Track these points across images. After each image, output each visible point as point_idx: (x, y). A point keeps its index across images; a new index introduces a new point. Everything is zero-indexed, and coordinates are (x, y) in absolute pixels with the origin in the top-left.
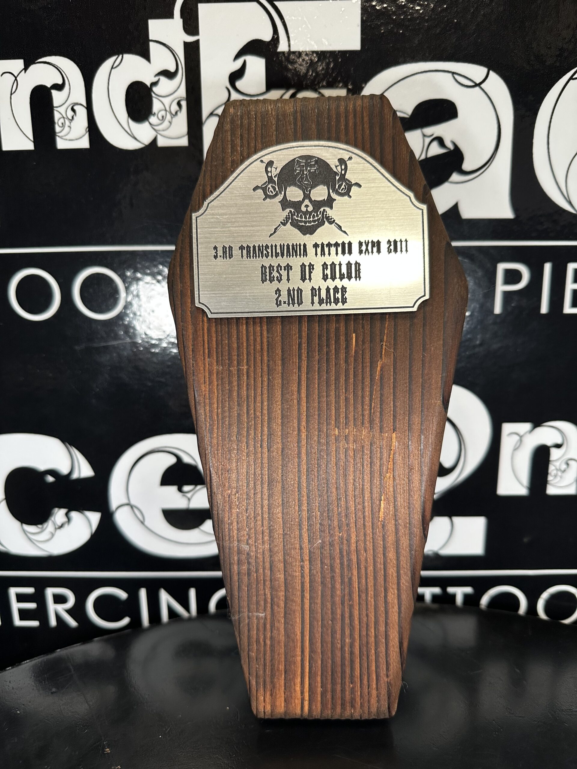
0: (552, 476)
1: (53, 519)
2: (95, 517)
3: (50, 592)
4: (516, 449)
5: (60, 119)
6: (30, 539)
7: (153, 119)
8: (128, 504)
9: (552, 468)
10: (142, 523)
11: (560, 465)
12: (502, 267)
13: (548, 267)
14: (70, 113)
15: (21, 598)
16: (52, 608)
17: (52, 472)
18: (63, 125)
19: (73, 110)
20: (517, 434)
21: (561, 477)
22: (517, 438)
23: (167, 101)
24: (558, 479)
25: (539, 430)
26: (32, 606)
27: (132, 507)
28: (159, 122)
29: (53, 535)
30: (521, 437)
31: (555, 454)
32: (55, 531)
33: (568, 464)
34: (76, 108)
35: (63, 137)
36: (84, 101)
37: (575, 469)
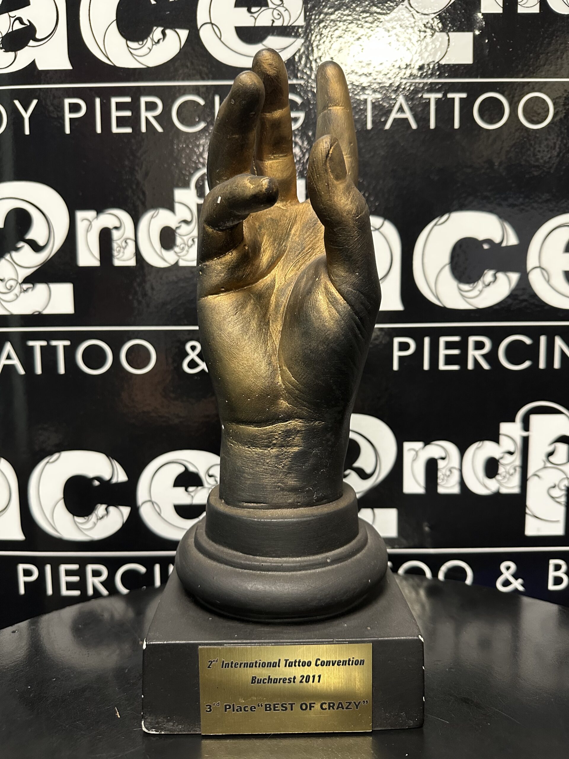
0: (440, 480)
1: (96, 512)
2: (126, 511)
3: (90, 568)
4: (414, 460)
5: (117, 247)
6: (78, 528)
7: (177, 249)
8: (150, 501)
9: (440, 474)
10: (159, 514)
11: (446, 471)
12: (397, 341)
13: (427, 341)
14: (124, 244)
15: (68, 573)
16: (91, 580)
17: (98, 479)
18: (119, 251)
19: (126, 242)
20: (414, 450)
21: (447, 481)
22: (413, 453)
23: (185, 238)
24: (445, 482)
25: (428, 447)
26: (76, 579)
27: (153, 503)
28: (180, 251)
29: (95, 524)
30: (417, 452)
31: (441, 464)
32: (97, 522)
33: (450, 471)
34: (128, 241)
35: (118, 259)
36: (133, 237)
37: (456, 475)
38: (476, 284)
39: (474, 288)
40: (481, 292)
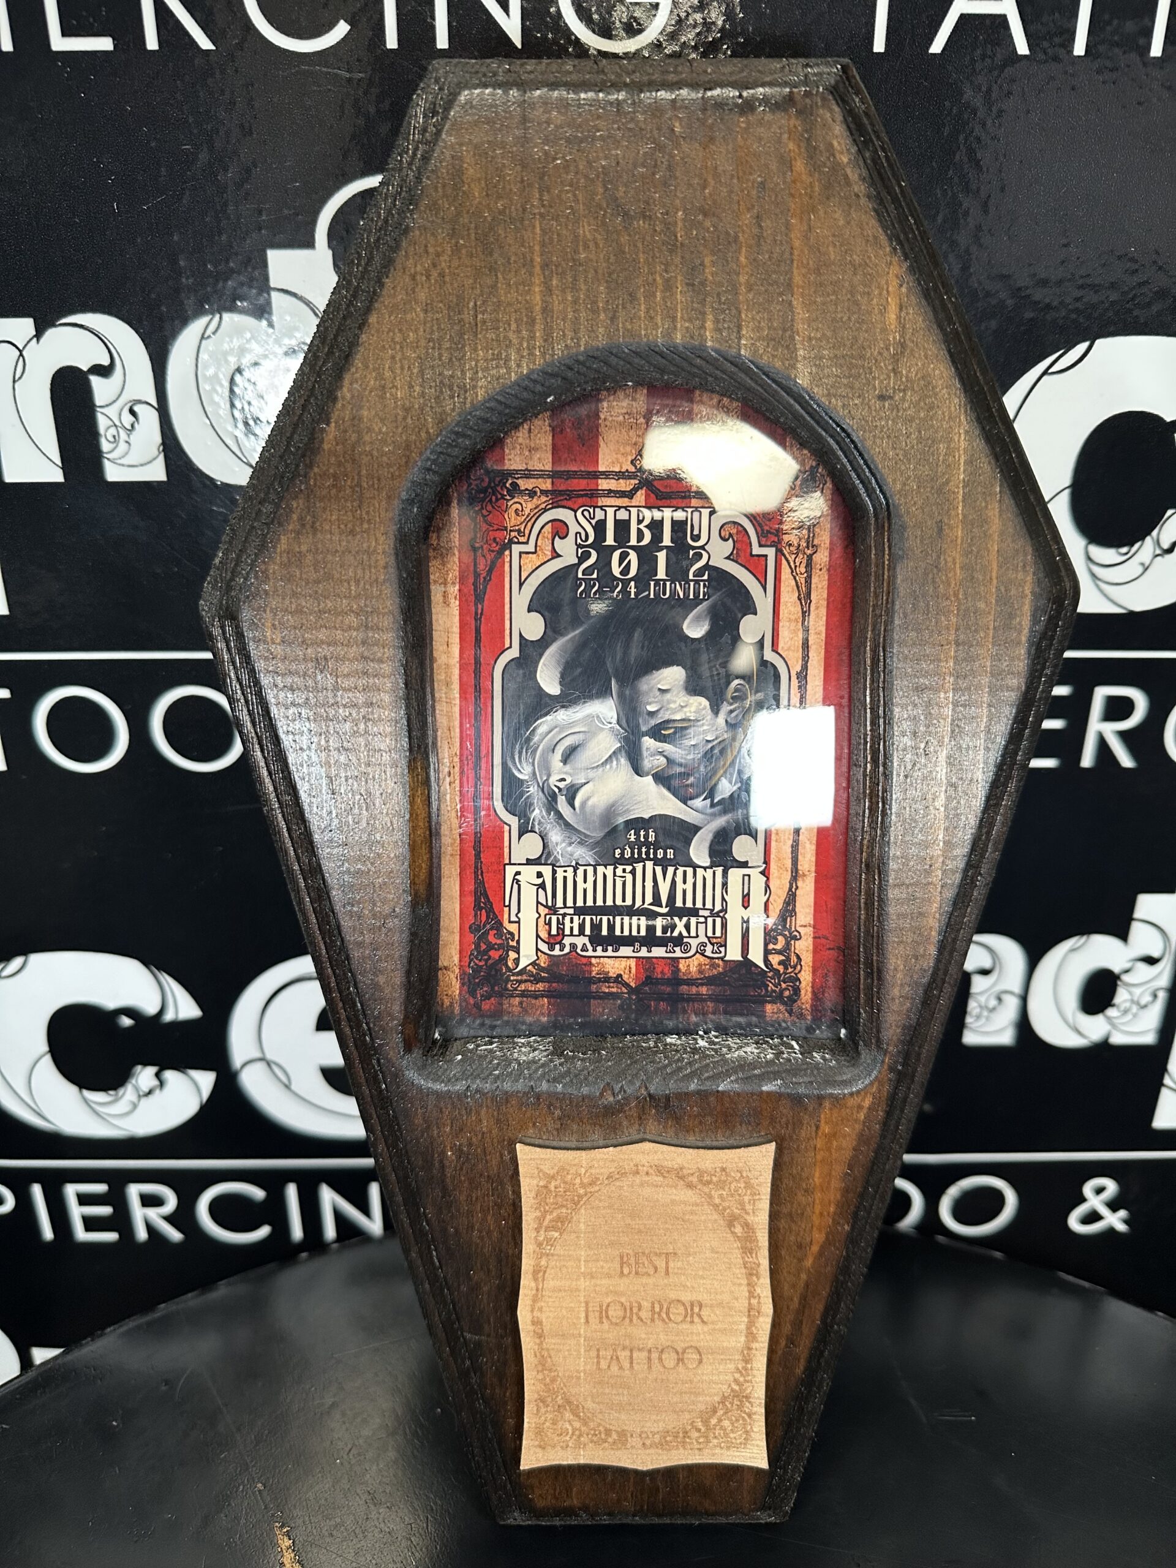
1: (134, 1081)
2: (206, 1080)
3: (134, 1191)
5: (108, 428)
6: (96, 1113)
8: (262, 1059)
9: (972, 1005)
10: (287, 1087)
11: (987, 1000)
14: (127, 419)
15: (84, 1200)
16: (139, 1214)
17: (130, 1012)
18: (116, 439)
19: (132, 412)
21: (987, 1019)
24: (983, 1020)
26: (105, 1210)
27: (269, 1064)
29: (135, 1106)
31: (979, 984)
32: (139, 1100)
33: (999, 999)
34: (139, 409)
35: (114, 459)
36: (151, 396)
37: (1012, 1006)
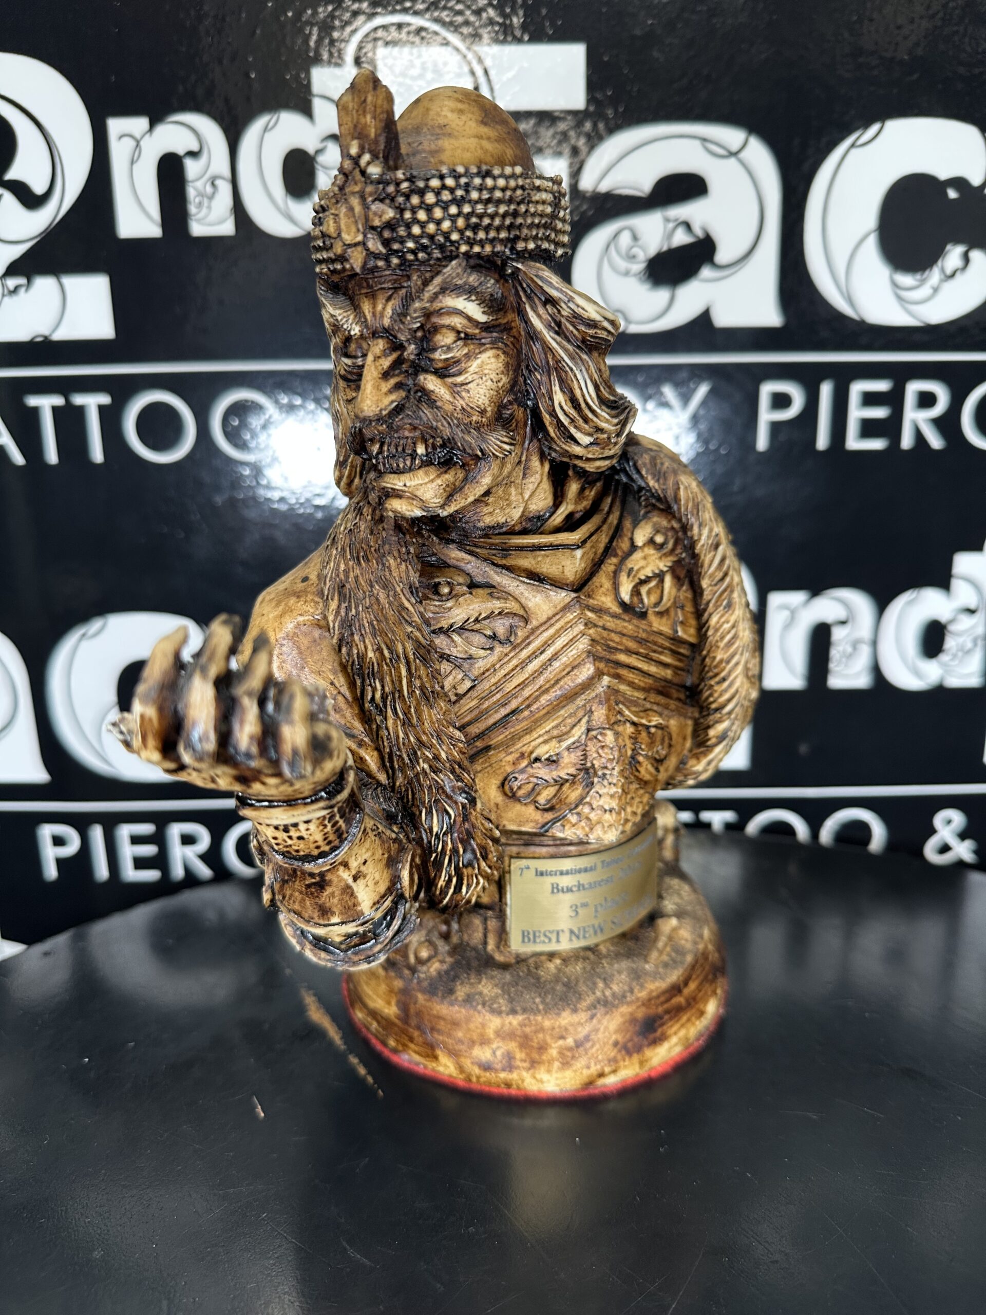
0: (833, 663)
3: (175, 830)
4: (787, 627)
5: (195, 197)
9: (833, 652)
11: (845, 648)
12: (767, 389)
13: (826, 390)
14: (209, 189)
15: (136, 840)
16: (178, 853)
18: (200, 205)
19: (213, 184)
20: (788, 606)
21: (847, 665)
22: (787, 613)
24: (843, 666)
25: (817, 600)
26: (149, 850)
30: (793, 612)
31: (838, 634)
33: (855, 646)
34: (218, 182)
35: (198, 221)
36: (227, 172)
37: (865, 653)
38: (927, 272)
39: (923, 282)
40: (936, 290)
